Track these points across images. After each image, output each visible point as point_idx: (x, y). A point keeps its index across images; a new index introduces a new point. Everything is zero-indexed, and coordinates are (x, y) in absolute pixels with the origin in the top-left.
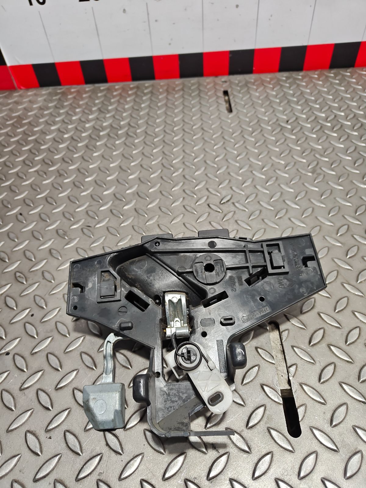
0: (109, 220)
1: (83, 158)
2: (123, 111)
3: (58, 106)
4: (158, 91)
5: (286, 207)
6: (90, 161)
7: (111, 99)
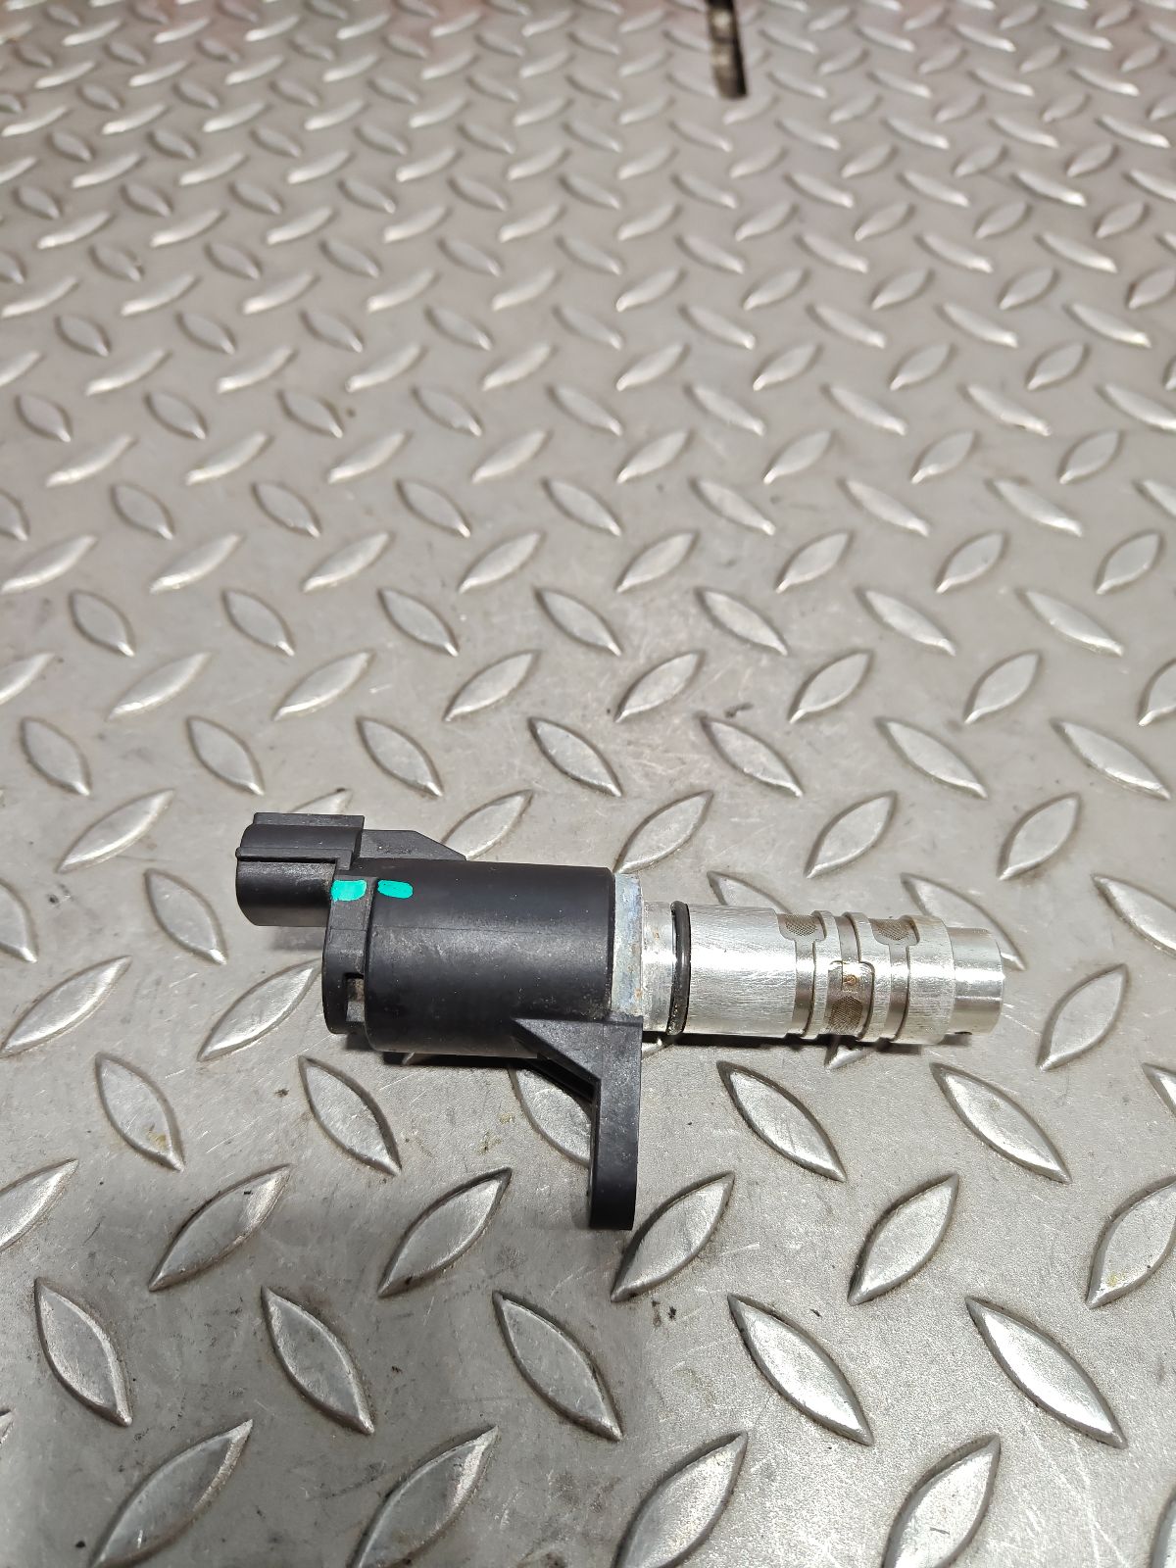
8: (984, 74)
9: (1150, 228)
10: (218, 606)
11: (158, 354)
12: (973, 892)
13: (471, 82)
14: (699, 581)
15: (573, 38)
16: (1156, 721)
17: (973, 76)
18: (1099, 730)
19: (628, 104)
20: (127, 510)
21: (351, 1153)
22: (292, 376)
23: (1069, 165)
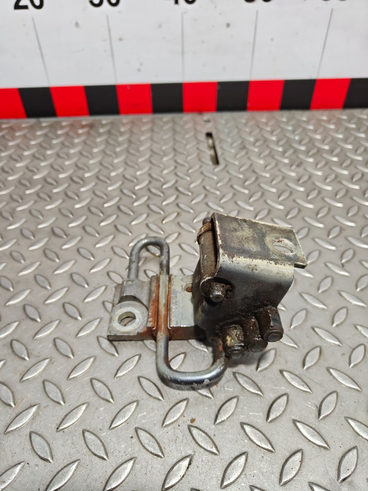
2: (66, 157)
4: (119, 130)
5: (319, 342)
7: (53, 139)
8: (276, 157)
9: (319, 197)
10: (102, 305)
11: (79, 238)
12: (297, 373)
13: (151, 162)
15: (174, 150)
16: (337, 326)
17: (273, 157)
18: (323, 329)
19: (190, 168)
20: (76, 280)
21: (151, 453)
22: (115, 242)
23: (299, 180)
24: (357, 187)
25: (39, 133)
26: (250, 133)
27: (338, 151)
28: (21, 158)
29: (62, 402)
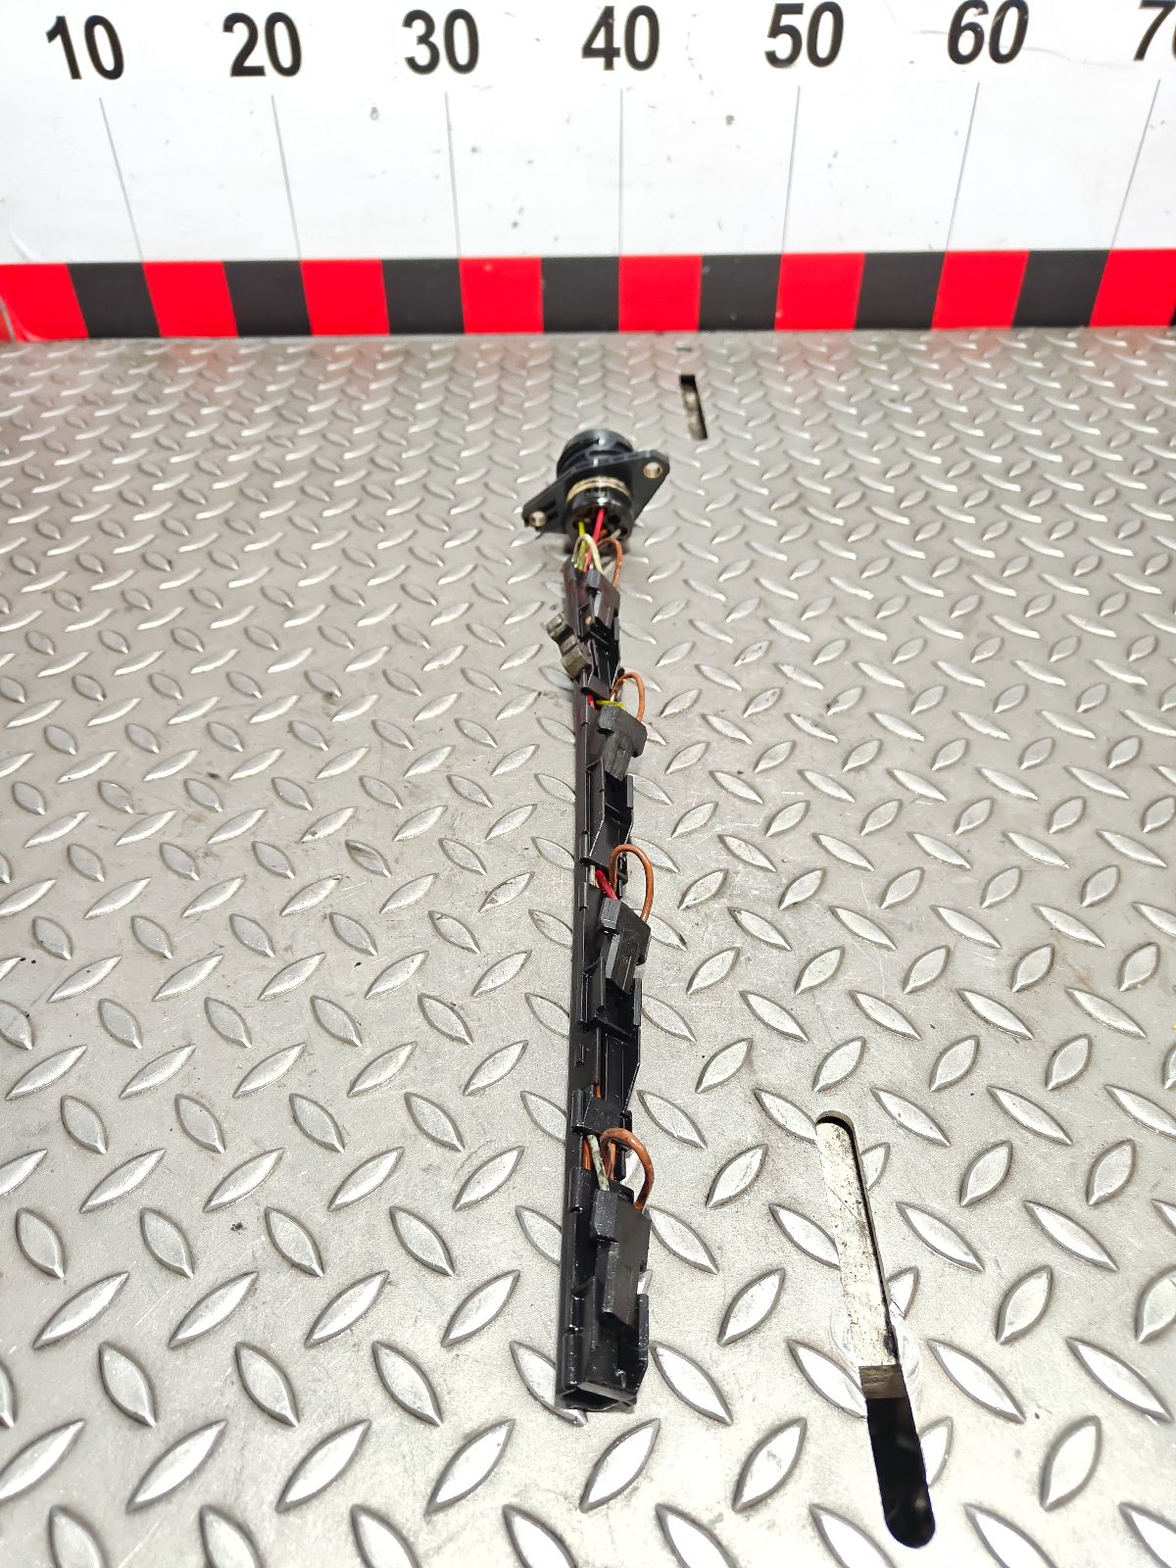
0: (282, 755)
1: (210, 555)
2: (355, 419)
3: (142, 396)
4: (473, 365)
5: (880, 735)
6: (235, 567)
7: (320, 382)
8: (841, 426)
9: (929, 503)
10: (461, 677)
11: (403, 567)
12: (831, 774)
14: (697, 663)
16: (920, 712)
17: (834, 427)
18: (891, 715)
20: (405, 635)
22: (478, 577)
23: (886, 473)
24: (1016, 488)
25: (281, 369)
26: (787, 376)
27: (988, 415)
28: (251, 419)
29: (398, 804)
